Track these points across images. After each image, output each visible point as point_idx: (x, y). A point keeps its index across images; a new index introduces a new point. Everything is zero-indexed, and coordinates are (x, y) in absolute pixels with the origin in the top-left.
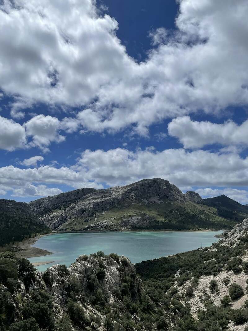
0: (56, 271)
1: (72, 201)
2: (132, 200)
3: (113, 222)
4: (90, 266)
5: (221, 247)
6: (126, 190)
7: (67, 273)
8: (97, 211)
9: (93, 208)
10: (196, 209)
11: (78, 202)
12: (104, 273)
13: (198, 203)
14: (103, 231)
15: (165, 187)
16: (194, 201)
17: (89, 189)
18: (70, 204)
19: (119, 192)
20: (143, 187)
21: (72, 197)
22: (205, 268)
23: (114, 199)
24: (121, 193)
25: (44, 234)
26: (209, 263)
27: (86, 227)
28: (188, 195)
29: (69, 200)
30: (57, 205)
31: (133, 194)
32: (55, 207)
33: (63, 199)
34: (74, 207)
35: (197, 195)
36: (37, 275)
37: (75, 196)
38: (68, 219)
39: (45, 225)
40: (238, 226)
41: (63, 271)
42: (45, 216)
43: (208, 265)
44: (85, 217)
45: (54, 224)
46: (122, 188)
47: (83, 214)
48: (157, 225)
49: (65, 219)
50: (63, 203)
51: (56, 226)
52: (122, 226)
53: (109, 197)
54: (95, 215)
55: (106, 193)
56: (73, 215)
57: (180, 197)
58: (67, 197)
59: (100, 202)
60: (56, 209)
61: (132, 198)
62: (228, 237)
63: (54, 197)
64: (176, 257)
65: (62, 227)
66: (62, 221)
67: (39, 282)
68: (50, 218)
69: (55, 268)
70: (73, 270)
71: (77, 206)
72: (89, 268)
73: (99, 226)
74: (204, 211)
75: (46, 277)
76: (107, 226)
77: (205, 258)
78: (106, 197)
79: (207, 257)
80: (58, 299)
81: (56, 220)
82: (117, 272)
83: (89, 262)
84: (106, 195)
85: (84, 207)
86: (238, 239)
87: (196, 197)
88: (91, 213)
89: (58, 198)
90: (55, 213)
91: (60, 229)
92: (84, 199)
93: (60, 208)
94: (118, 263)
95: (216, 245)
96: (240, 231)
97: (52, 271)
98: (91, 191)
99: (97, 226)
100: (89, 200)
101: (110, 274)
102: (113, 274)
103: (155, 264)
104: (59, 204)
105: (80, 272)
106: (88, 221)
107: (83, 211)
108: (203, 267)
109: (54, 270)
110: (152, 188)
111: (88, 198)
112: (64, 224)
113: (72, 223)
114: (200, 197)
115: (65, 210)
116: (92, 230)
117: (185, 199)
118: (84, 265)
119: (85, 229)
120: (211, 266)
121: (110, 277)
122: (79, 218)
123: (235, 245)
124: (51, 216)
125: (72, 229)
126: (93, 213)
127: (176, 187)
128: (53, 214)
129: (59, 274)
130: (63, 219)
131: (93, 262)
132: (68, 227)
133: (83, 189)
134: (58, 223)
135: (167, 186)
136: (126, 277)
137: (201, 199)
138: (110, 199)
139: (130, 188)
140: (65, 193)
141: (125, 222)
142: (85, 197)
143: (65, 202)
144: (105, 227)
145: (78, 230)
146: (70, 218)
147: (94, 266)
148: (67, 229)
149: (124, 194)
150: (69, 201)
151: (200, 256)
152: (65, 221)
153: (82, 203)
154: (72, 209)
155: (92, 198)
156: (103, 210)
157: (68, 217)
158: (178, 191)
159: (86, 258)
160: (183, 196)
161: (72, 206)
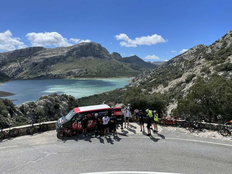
0: (28, 105)
1: (26, 56)
2: (74, 57)
3: (60, 73)
4: (49, 102)
5: (129, 88)
6: (70, 50)
7: (35, 106)
8: (47, 64)
9: (44, 62)
10: (117, 65)
11: (31, 57)
12: (59, 105)
13: (119, 60)
14: (53, 78)
15: (98, 49)
16: (117, 59)
17: (39, 47)
18: (24, 58)
19: (64, 51)
20: (82, 48)
21: (25, 53)
22: (119, 99)
23: (60, 56)
24: (66, 52)
25: (5, 81)
26: (121, 97)
27: (40, 75)
28: (113, 55)
29: (22, 55)
30: (13, 59)
31: (75, 53)
32: (11, 60)
33: (18, 54)
34: (28, 61)
35: (119, 55)
36: (16, 108)
37: (27, 52)
38: (23, 70)
39: (5, 74)
40: (141, 75)
41: (32, 105)
42: (4, 68)
43: (120, 98)
44: (38, 69)
45: (12, 73)
46: (66, 48)
47: (36, 66)
48: (92, 74)
49: (21, 70)
50: (18, 57)
51: (14, 75)
52: (67, 76)
53: (57, 54)
54: (45, 67)
55: (53, 51)
56: (28, 67)
57: (108, 56)
58: (21, 53)
59: (49, 58)
60: (12, 62)
61: (74, 56)
62: (134, 82)
63: (9, 53)
64: (103, 94)
65: (19, 76)
66: (19, 71)
67: (18, 112)
68: (8, 69)
69: (27, 104)
70: (38, 104)
71: (30, 60)
72: (49, 103)
73: (50, 75)
74: (122, 65)
75: (22, 109)
76: (56, 75)
77: (120, 94)
78: (53, 54)
79: (121, 93)
80: (31, 120)
81: (13, 71)
82: (67, 104)
83: (48, 99)
84: (53, 53)
85: (36, 61)
86: (139, 83)
87: (118, 56)
88: (42, 66)
89: (13, 53)
90: (12, 65)
91: (17, 77)
92: (36, 55)
93: (16, 62)
94: (67, 99)
95: (127, 87)
96: (141, 78)
97: (25, 105)
98: (41, 49)
99: (48, 75)
100: (40, 56)
101: (62, 106)
102: (64, 105)
103: (90, 99)
104: (15, 59)
105: (43, 106)
106: (40, 72)
107: (36, 64)
108: (118, 99)
109: (26, 105)
110: (89, 49)
111: (39, 55)
112: (21, 74)
113: (27, 73)
114: (121, 56)
115: (20, 63)
116: (44, 78)
117: (111, 57)
118: (46, 101)
119: (38, 77)
120: (122, 98)
121: (63, 107)
122: (33, 69)
123: (137, 86)
124: (9, 67)
125: (28, 77)
126: (44, 66)
127: (106, 49)
128: (11, 66)
129: (30, 107)
130: (20, 70)
131: (51, 100)
132: (24, 76)
133: (34, 47)
134: (16, 72)
135: (99, 48)
136: (72, 107)
137: (121, 57)
138: (57, 56)
139: (73, 48)
140: (19, 50)
141: (69, 73)
142: (37, 54)
143: (20, 56)
144: (55, 76)
145: (32, 78)
146: (26, 69)
147: (52, 102)
148: (24, 77)
149: (68, 52)
150: (23, 57)
151: (117, 93)
152: (21, 71)
153: (35, 58)
154: (26, 62)
155: (42, 55)
156: (52, 64)
157: (24, 68)
158: (107, 52)
159: (46, 97)
160: (110, 56)
161: (26, 60)
